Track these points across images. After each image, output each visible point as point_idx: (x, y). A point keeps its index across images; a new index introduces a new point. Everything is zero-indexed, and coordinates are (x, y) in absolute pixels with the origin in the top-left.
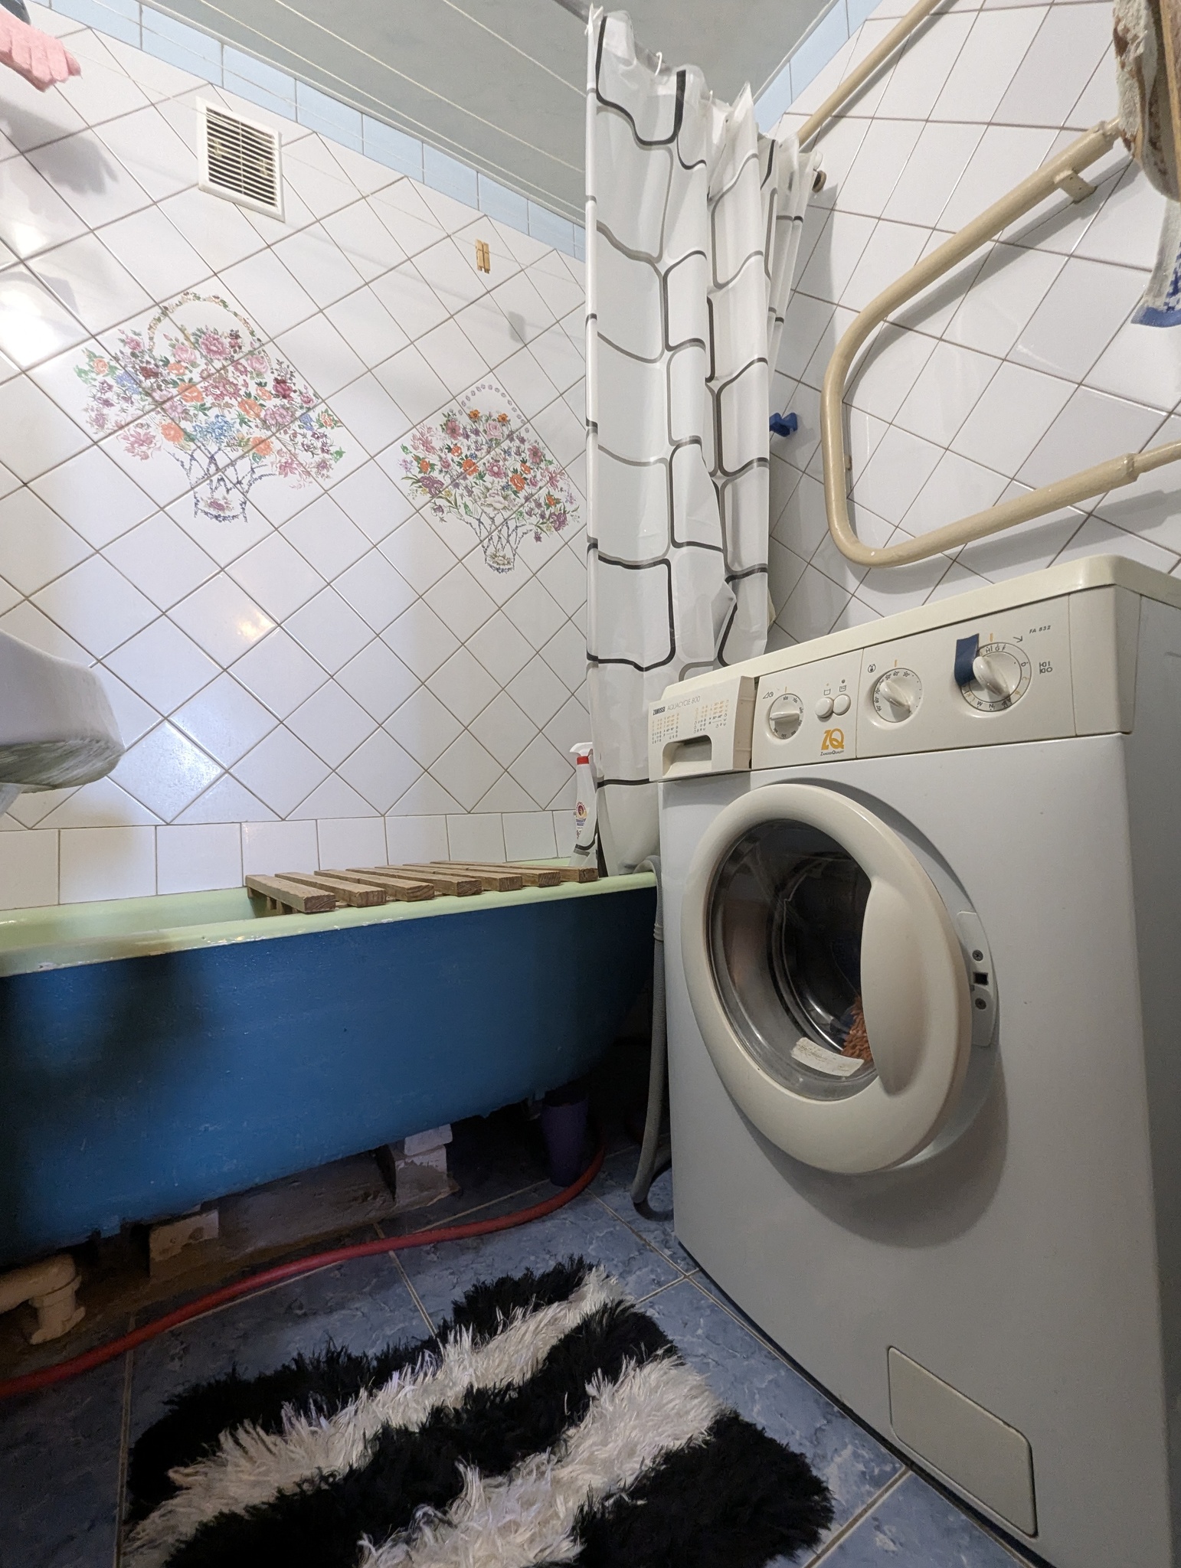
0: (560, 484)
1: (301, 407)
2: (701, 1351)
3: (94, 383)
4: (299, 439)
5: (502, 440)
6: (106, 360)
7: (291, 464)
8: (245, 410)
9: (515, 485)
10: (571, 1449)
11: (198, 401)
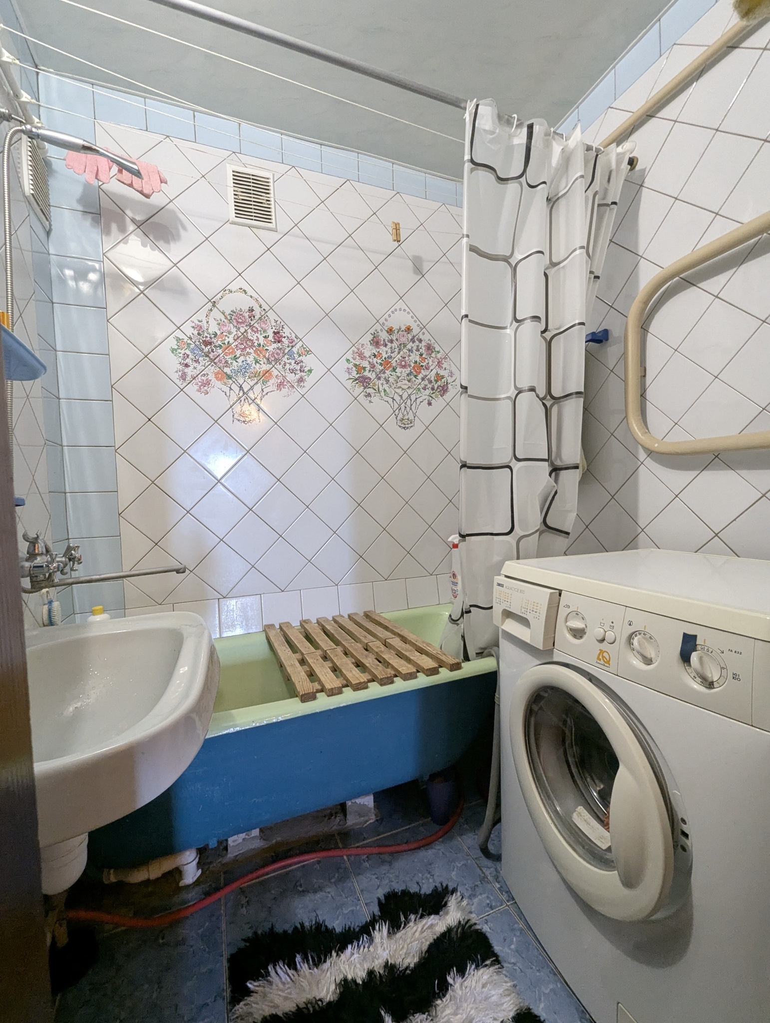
0: (444, 366)
1: (288, 347)
2: (513, 961)
3: (180, 355)
4: (288, 366)
5: (408, 343)
6: (185, 340)
7: (283, 383)
8: (258, 355)
9: (416, 371)
10: (439, 1013)
11: (232, 354)
